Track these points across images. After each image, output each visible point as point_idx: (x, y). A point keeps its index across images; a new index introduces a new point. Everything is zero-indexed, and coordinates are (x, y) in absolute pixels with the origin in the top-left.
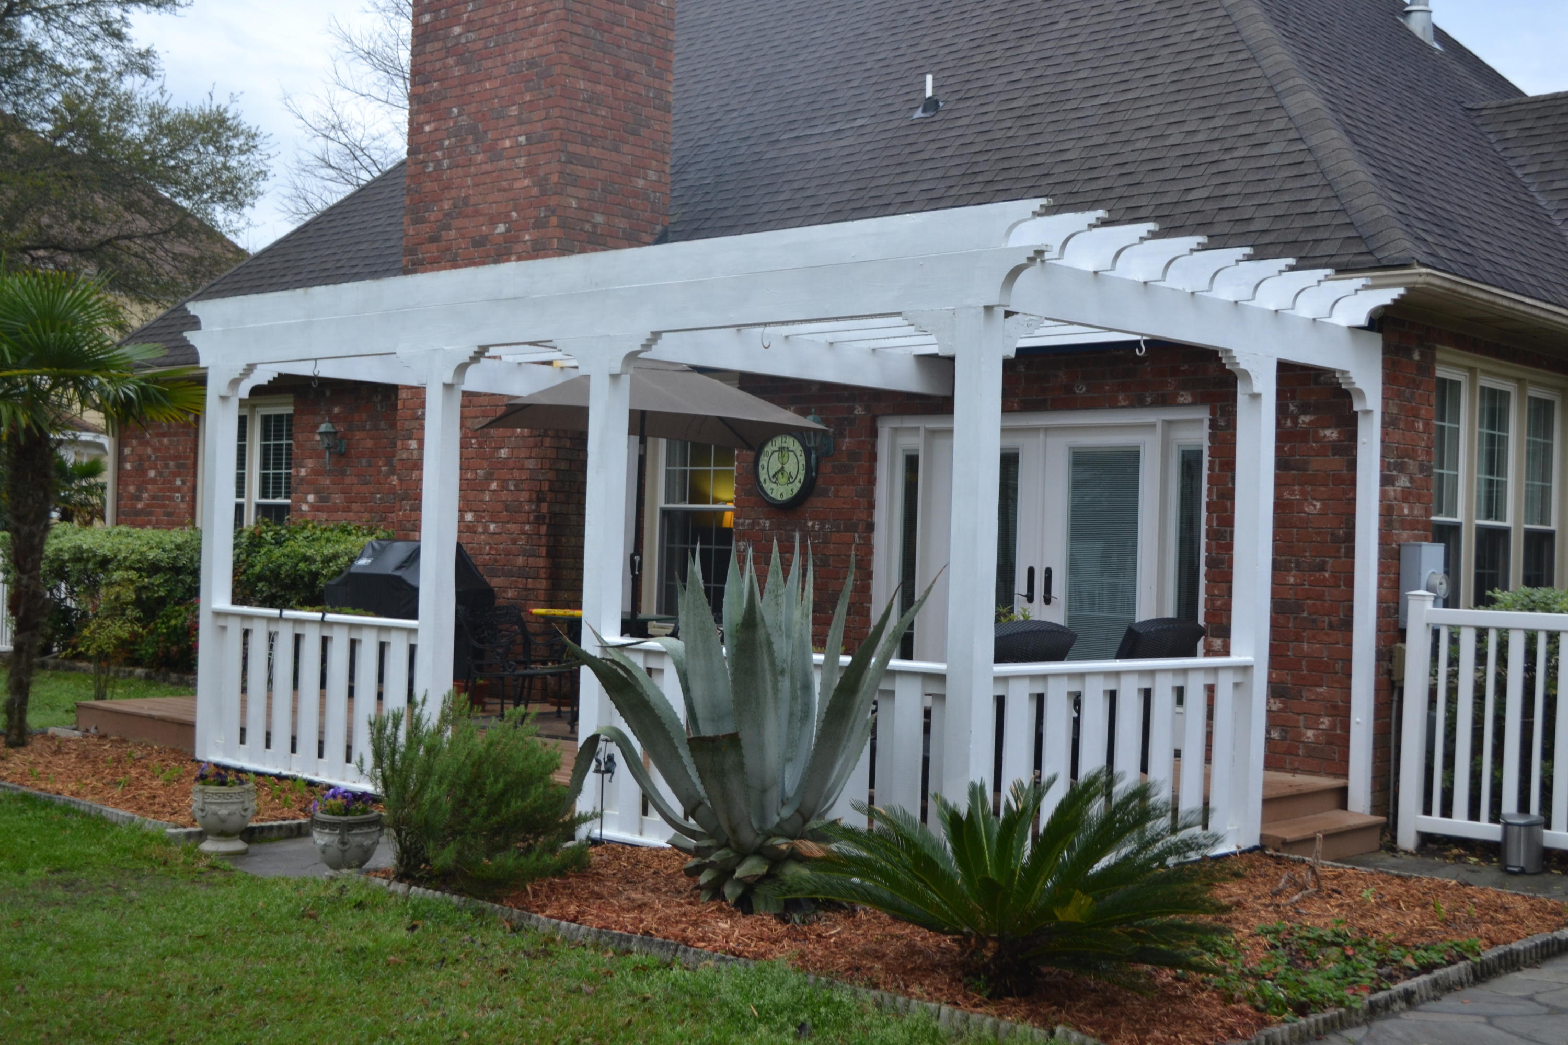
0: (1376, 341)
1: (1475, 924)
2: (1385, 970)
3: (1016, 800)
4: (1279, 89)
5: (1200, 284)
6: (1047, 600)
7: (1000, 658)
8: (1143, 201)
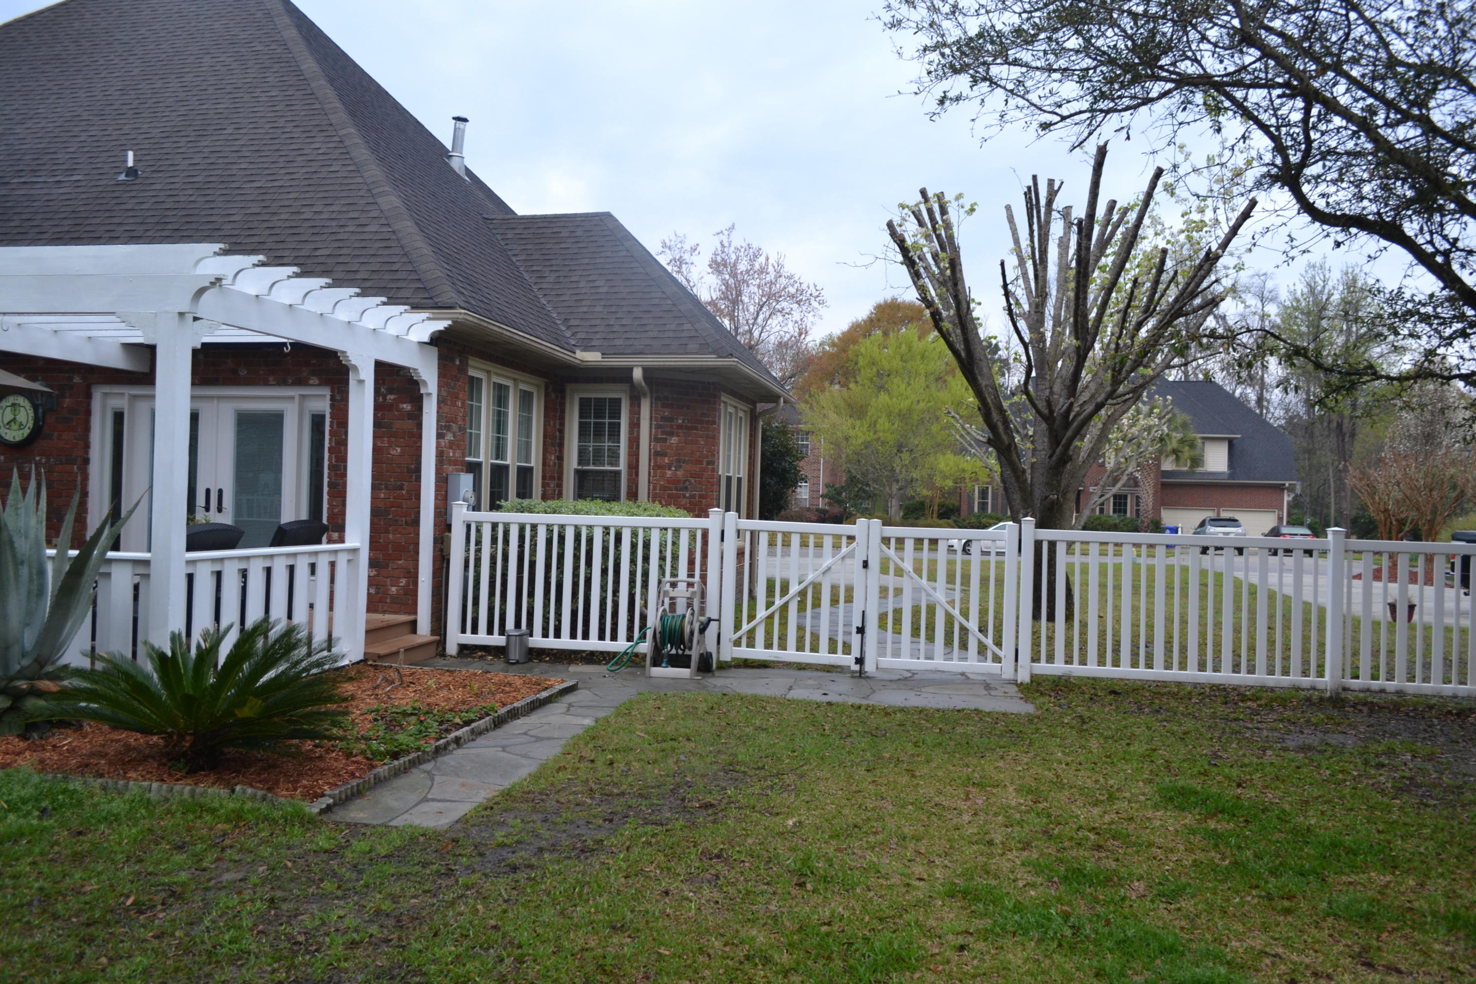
0: (434, 351)
1: (493, 694)
2: (444, 727)
3: (205, 641)
4: (374, 192)
5: (326, 308)
6: (220, 510)
7: (190, 548)
8: (286, 253)
